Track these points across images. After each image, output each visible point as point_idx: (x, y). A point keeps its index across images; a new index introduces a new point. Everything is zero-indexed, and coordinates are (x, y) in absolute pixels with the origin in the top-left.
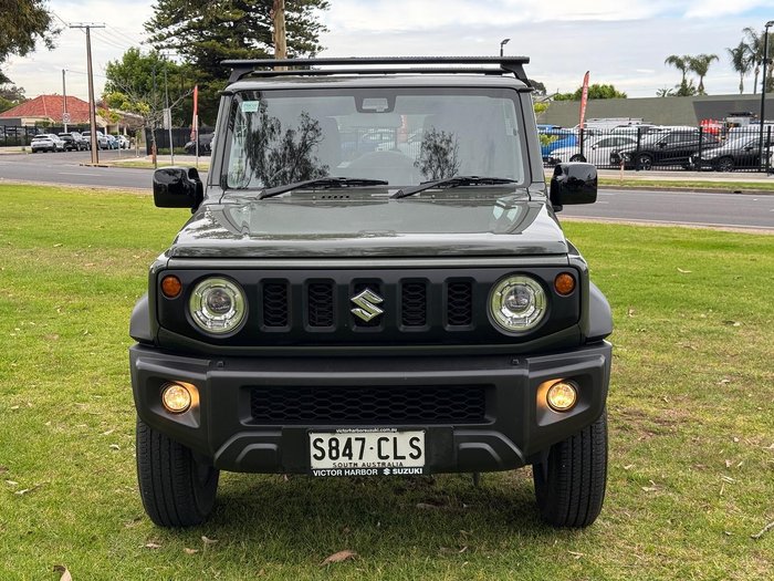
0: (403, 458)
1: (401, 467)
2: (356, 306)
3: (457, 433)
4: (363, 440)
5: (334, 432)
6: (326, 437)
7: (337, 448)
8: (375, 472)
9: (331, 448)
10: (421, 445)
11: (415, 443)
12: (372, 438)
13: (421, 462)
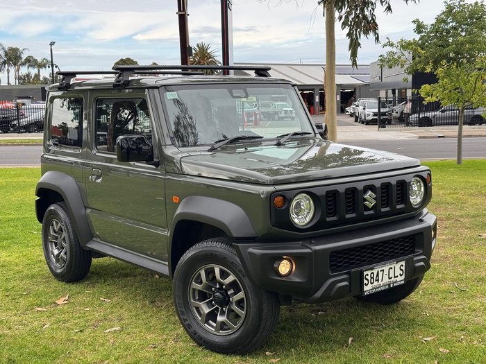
0: (397, 276)
1: (396, 282)
2: (365, 200)
3: (415, 259)
4: (383, 270)
5: (372, 269)
6: (369, 272)
7: (373, 278)
8: (387, 287)
9: (371, 278)
10: (403, 268)
11: (402, 268)
12: (386, 269)
13: (403, 277)
